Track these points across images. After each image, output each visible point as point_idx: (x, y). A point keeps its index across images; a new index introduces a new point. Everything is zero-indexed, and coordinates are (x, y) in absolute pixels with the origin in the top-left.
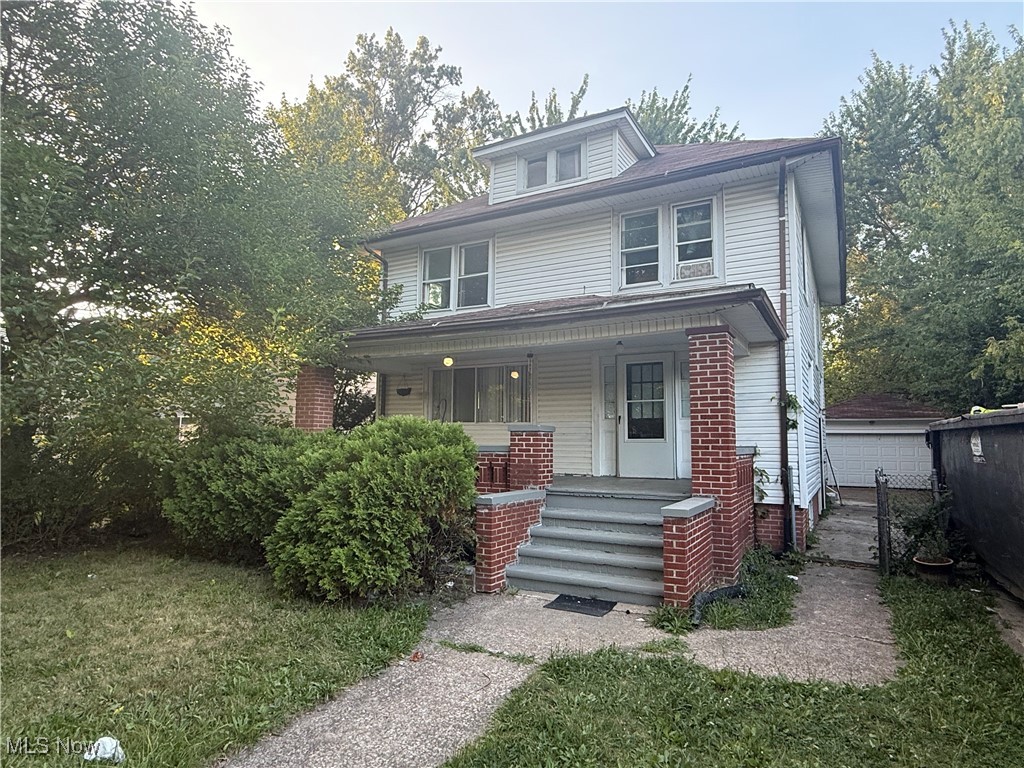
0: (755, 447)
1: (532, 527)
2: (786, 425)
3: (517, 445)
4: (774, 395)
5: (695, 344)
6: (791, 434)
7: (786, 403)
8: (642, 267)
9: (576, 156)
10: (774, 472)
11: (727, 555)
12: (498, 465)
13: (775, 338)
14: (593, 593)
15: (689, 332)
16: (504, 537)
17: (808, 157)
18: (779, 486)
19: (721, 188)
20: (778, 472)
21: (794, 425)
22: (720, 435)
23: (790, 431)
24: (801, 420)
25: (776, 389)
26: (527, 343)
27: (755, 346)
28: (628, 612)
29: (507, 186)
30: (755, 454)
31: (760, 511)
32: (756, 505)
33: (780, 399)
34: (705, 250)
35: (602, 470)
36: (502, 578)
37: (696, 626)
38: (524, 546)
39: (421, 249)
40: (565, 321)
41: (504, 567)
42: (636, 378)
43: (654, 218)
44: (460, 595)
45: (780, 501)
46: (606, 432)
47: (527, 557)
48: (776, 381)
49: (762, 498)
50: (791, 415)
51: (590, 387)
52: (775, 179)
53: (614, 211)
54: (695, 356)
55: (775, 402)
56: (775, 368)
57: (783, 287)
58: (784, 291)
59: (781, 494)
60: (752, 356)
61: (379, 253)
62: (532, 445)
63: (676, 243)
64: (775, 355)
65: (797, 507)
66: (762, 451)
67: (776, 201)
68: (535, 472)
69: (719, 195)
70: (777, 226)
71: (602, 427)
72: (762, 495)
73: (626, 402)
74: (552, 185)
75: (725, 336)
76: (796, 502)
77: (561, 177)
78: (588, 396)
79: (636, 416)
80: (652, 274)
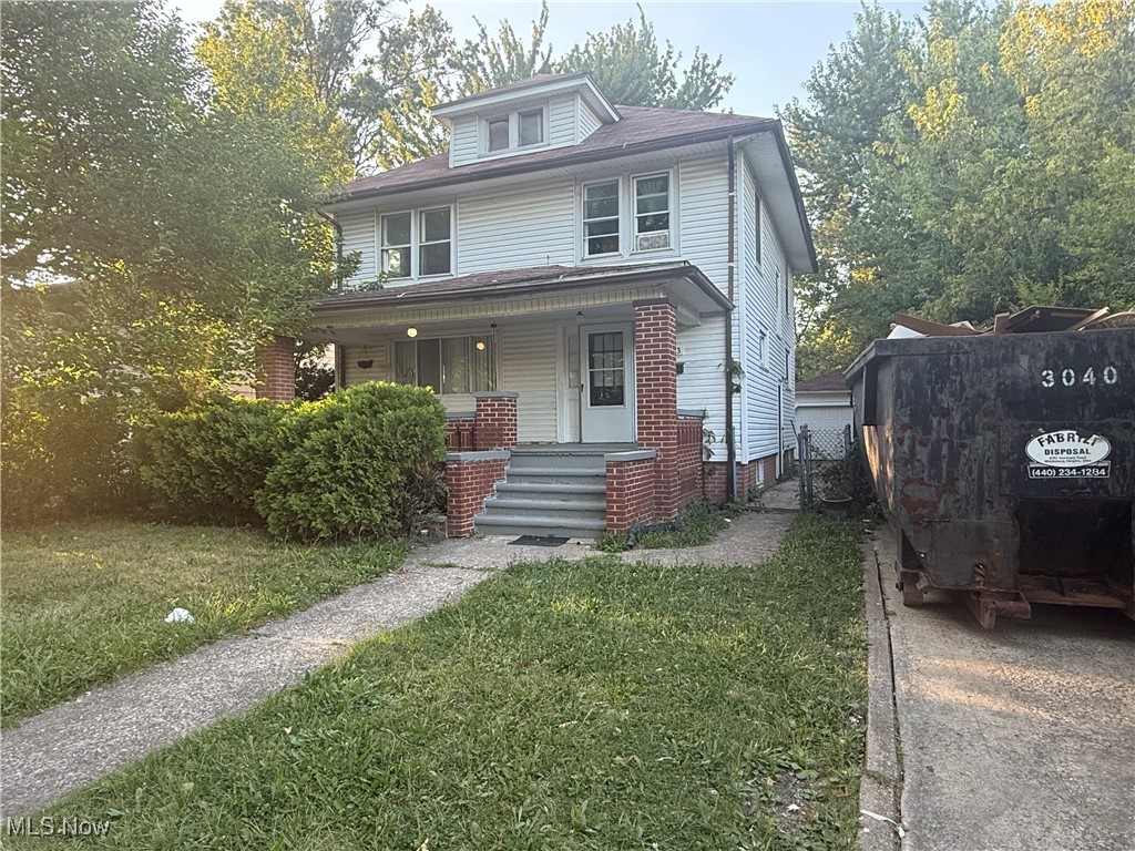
0: (704, 411)
1: (497, 483)
2: (732, 389)
3: (483, 410)
4: (721, 362)
5: (640, 315)
6: (735, 398)
7: (732, 369)
8: (602, 239)
9: (539, 118)
10: (720, 433)
11: (665, 498)
12: (466, 430)
13: (720, 309)
14: (550, 532)
15: (636, 303)
16: (472, 489)
17: (753, 136)
18: (724, 445)
19: (678, 161)
20: (724, 432)
21: (738, 390)
22: (661, 396)
23: (735, 394)
24: (744, 384)
25: (723, 356)
26: (490, 314)
27: (705, 316)
28: (579, 543)
29: (469, 149)
30: (704, 417)
31: (708, 469)
32: (704, 463)
33: (727, 366)
34: (662, 222)
35: (566, 436)
36: (471, 525)
37: (631, 547)
38: (488, 499)
39: (378, 213)
40: (525, 292)
41: (472, 515)
42: (598, 347)
43: (614, 188)
44: (434, 538)
45: (725, 459)
46: (570, 400)
47: (492, 508)
48: (723, 349)
49: (709, 457)
50: (735, 381)
51: (555, 357)
52: (724, 155)
53: (576, 179)
54: (641, 325)
55: (722, 368)
56: (723, 337)
57: (731, 260)
58: (732, 264)
59: (726, 452)
60: (704, 326)
61: (332, 217)
62: (497, 410)
63: (636, 215)
64: (722, 324)
65: (739, 463)
66: (710, 413)
67: (727, 176)
68: (500, 435)
69: (676, 167)
70: (727, 201)
71: (566, 395)
72: (710, 453)
73: (588, 371)
74: (514, 150)
75: (666, 307)
76: (738, 459)
77: (523, 141)
78: (553, 366)
79: (598, 384)
80: (612, 245)
